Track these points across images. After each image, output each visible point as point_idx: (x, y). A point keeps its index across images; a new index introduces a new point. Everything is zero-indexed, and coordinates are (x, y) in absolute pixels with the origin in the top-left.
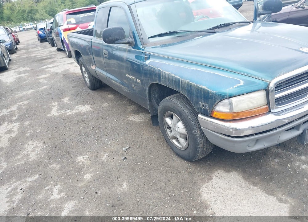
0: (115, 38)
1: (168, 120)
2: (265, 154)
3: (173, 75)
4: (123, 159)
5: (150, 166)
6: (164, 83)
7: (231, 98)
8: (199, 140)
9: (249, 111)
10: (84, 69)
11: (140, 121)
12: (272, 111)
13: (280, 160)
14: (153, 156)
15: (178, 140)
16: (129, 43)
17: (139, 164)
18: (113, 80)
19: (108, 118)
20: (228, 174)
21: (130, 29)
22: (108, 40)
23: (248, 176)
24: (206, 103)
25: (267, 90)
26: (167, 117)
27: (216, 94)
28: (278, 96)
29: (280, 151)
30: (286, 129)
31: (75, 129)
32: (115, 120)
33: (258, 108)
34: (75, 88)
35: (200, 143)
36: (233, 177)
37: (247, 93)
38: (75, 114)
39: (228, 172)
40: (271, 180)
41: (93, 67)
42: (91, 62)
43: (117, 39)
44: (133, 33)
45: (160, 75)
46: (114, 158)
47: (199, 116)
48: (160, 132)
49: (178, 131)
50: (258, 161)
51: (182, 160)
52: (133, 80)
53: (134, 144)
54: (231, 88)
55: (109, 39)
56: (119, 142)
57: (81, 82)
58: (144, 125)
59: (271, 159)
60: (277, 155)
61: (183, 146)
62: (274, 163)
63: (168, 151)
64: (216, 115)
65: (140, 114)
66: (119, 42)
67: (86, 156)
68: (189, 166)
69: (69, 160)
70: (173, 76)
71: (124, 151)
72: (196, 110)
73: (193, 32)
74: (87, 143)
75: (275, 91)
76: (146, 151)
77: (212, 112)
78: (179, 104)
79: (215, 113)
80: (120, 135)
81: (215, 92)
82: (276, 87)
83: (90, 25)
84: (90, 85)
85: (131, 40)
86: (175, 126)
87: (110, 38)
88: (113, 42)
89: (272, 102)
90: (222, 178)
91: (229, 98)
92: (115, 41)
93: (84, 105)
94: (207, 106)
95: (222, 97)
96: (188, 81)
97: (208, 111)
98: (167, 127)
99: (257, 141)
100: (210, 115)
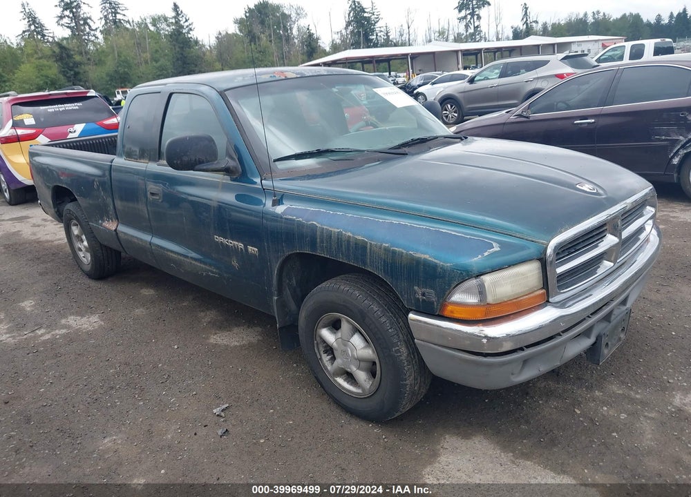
0: (196, 159)
1: (326, 334)
2: (527, 394)
3: (349, 234)
4: (220, 433)
5: (291, 443)
6: (325, 251)
7: (481, 275)
8: (406, 368)
9: (515, 301)
10: (76, 231)
11: (236, 343)
12: (550, 300)
13: (558, 403)
14: (293, 420)
15: (350, 377)
16: (227, 171)
17: (262, 441)
18: (172, 252)
19: (156, 342)
20: (467, 441)
21: (229, 141)
22: (179, 162)
23: (507, 439)
24: (431, 288)
25: (543, 261)
26: (324, 327)
27: (452, 270)
28: (560, 270)
29: (552, 385)
30: (574, 334)
31: (73, 374)
32: (176, 347)
33: (530, 294)
34: (48, 277)
35: (408, 374)
36: (480, 447)
37: (509, 266)
38: (64, 336)
39: (466, 436)
40: (553, 442)
41: (111, 225)
42: (102, 212)
43: (199, 161)
44: (237, 150)
45: (316, 234)
46: (195, 434)
47: (411, 316)
48: (295, 365)
49: (353, 356)
50: (518, 408)
51: (363, 423)
52: (236, 249)
53: (239, 398)
54: (480, 256)
55: (182, 160)
56: (197, 396)
57: (59, 261)
58: (252, 352)
59: (540, 402)
60: (549, 394)
61: (363, 390)
62: (549, 410)
63: (325, 406)
64: (452, 312)
65: (236, 330)
66: (205, 167)
67: (120, 435)
68: (381, 434)
69: (74, 449)
70: (349, 237)
71: (218, 415)
72: (405, 303)
73: (364, 153)
74: (114, 406)
75: (557, 260)
76: (272, 411)
77: (443, 306)
78: (357, 293)
79: (450, 308)
80: (197, 379)
81: (449, 265)
82: (558, 254)
83: (72, 130)
84: (92, 268)
85: (232, 164)
86: (345, 345)
87: (185, 159)
88: (191, 166)
89: (552, 281)
90: (458, 451)
91: (477, 276)
92: (197, 164)
93: (83, 316)
94: (432, 295)
95: (463, 275)
96: (387, 245)
97: (433, 303)
98: (322, 349)
99: (525, 362)
100: (437, 314)
